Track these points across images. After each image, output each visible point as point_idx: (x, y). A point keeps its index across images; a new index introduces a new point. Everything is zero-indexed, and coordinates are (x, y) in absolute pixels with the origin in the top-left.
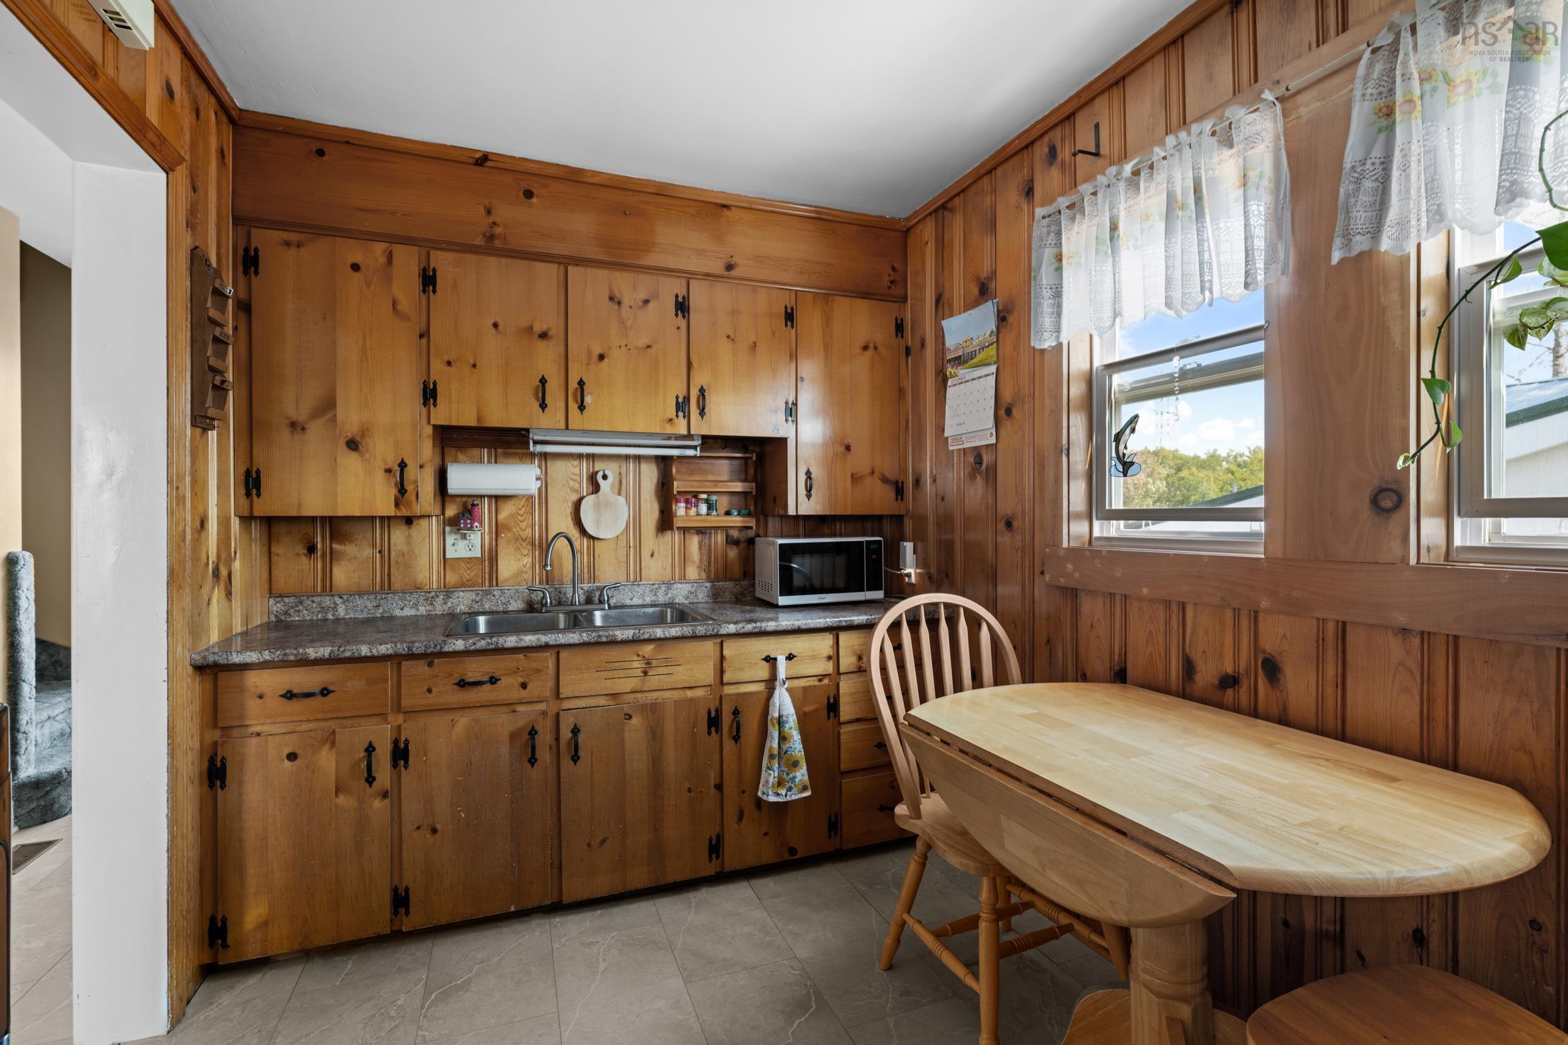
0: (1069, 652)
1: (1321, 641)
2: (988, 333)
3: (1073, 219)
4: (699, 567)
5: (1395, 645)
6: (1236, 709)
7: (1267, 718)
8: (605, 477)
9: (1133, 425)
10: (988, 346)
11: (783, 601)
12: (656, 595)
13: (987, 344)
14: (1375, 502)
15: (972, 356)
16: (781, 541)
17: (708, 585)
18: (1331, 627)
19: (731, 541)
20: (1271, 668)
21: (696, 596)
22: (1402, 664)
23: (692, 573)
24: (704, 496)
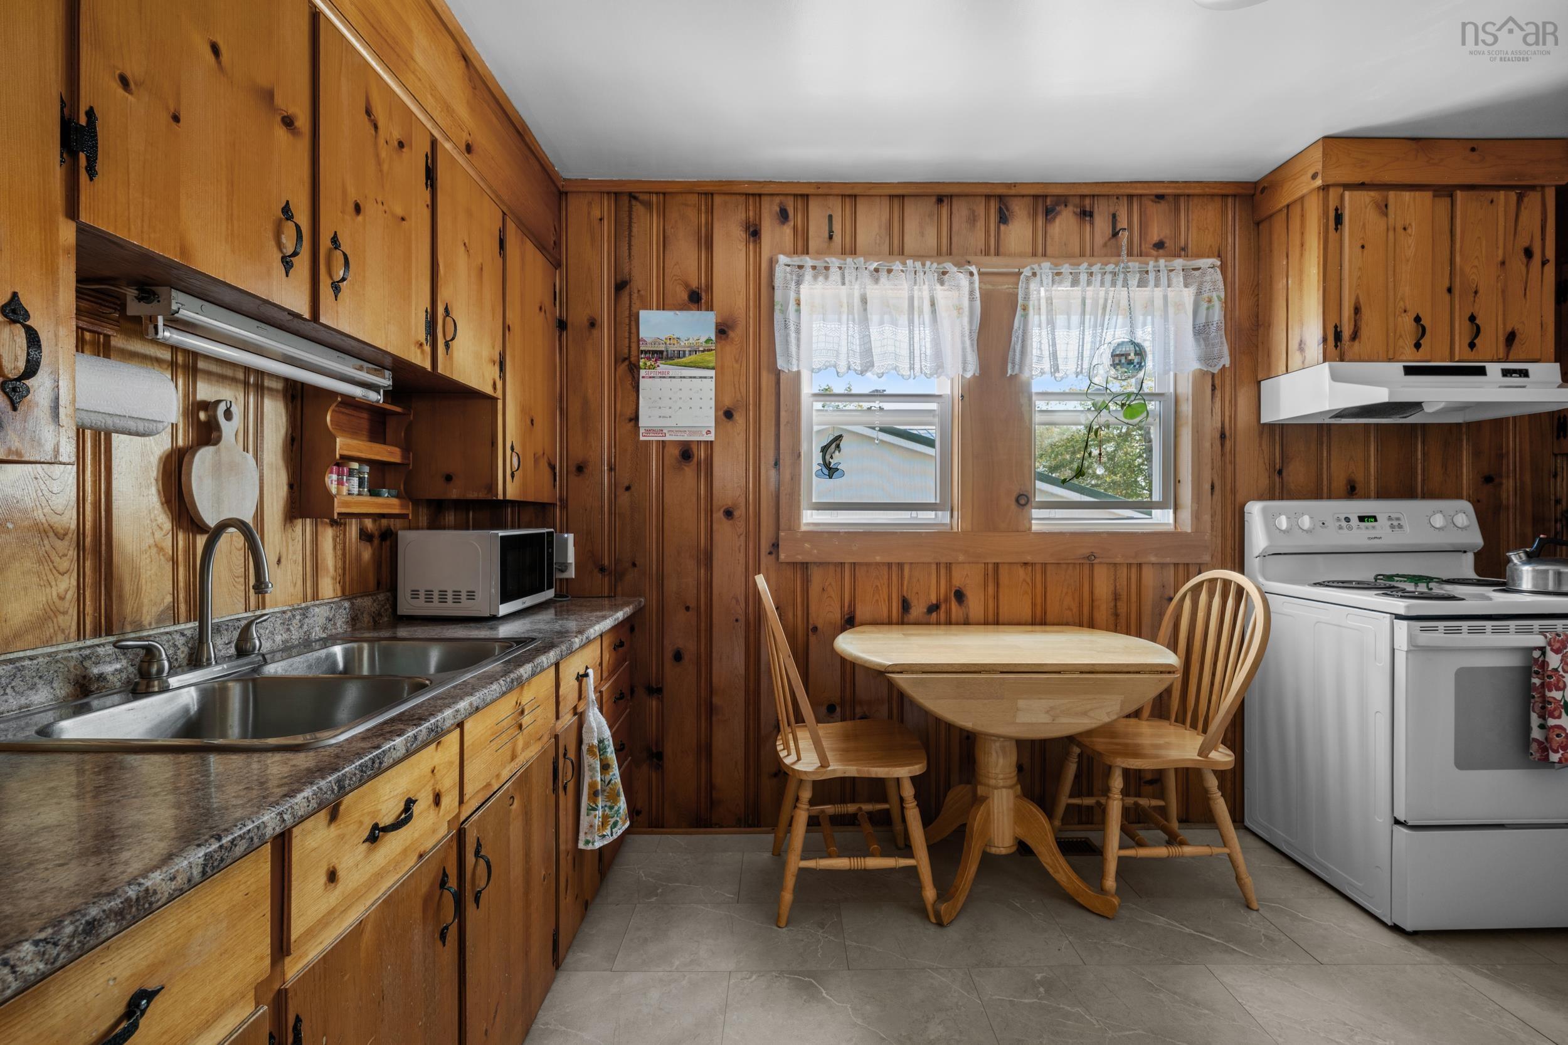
0: (799, 613)
1: (986, 575)
2: (703, 339)
3: (815, 277)
4: (334, 579)
5: (1021, 572)
6: (938, 623)
7: (957, 624)
8: (228, 415)
9: (838, 442)
10: (703, 351)
11: (504, 609)
12: (288, 630)
13: (701, 349)
14: (1017, 501)
15: (680, 355)
16: (501, 533)
17: (347, 604)
18: (990, 566)
19: (365, 536)
20: (960, 596)
21: (335, 624)
22: (1024, 580)
23: (328, 588)
24: (355, 465)
